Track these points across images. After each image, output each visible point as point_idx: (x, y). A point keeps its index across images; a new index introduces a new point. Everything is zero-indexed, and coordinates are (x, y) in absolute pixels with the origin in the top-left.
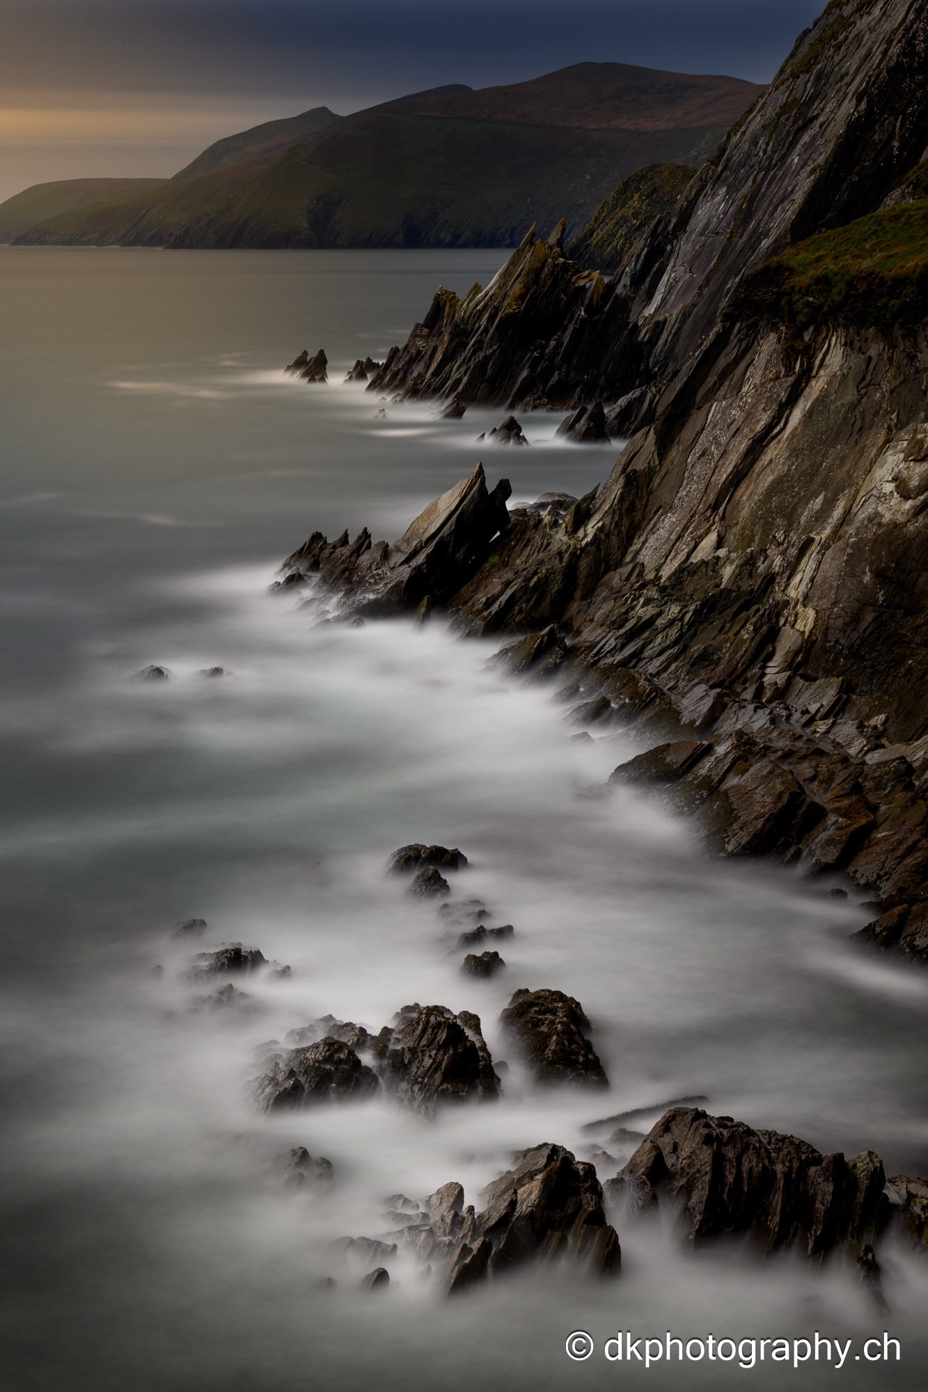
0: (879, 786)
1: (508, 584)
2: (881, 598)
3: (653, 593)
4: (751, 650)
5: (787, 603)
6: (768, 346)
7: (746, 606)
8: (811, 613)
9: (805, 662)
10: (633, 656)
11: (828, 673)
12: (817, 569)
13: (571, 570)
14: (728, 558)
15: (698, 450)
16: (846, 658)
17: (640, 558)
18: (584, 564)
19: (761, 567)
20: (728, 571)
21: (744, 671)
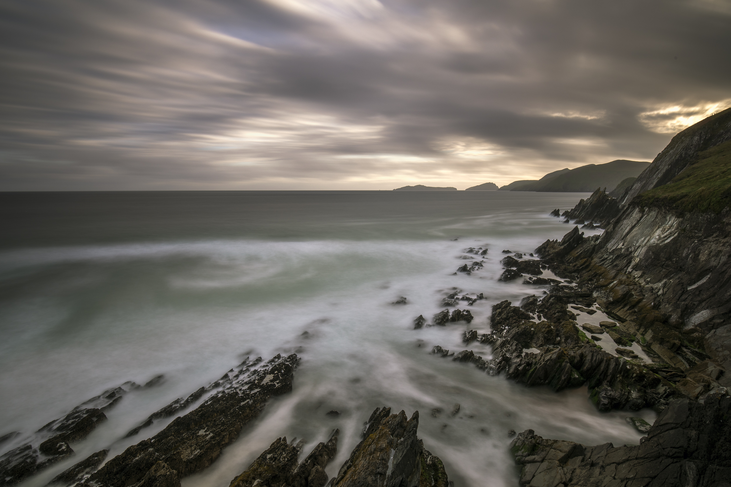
0: (646, 291)
1: (581, 250)
2: (653, 257)
3: (608, 253)
4: (626, 264)
5: (633, 257)
6: (637, 210)
7: (625, 257)
9: (636, 268)
10: (602, 264)
11: (640, 270)
12: (641, 251)
13: (594, 249)
14: (624, 248)
15: (621, 228)
16: (644, 267)
17: (607, 247)
18: (596, 247)
19: (630, 250)
20: (623, 250)
21: (624, 268)
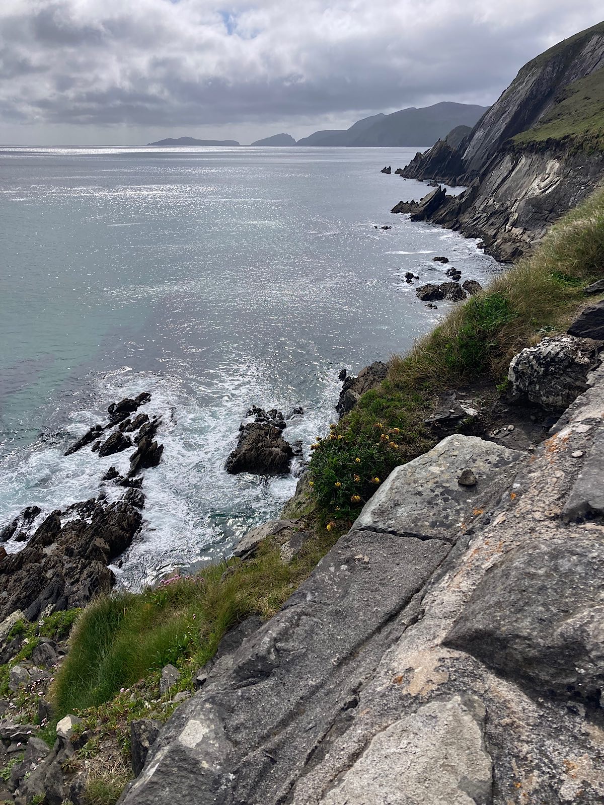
2: (534, 210)
3: (480, 211)
4: (503, 222)
5: (511, 213)
8: (517, 214)
9: (515, 225)
10: (476, 224)
11: (521, 226)
12: (518, 205)
16: (525, 223)
17: (476, 205)
20: (497, 206)
21: (502, 227)
